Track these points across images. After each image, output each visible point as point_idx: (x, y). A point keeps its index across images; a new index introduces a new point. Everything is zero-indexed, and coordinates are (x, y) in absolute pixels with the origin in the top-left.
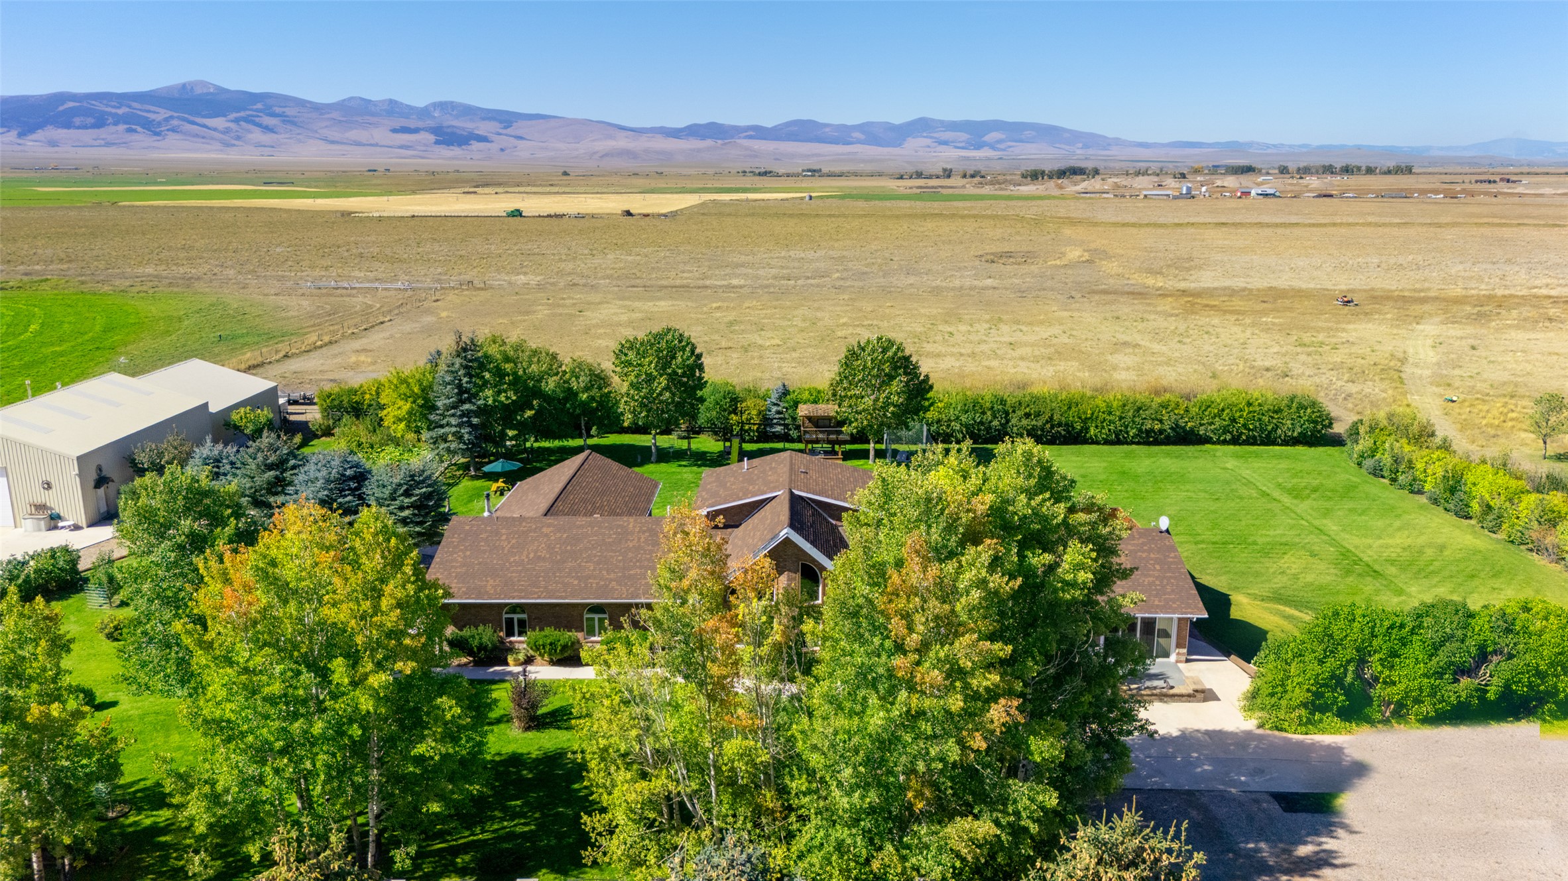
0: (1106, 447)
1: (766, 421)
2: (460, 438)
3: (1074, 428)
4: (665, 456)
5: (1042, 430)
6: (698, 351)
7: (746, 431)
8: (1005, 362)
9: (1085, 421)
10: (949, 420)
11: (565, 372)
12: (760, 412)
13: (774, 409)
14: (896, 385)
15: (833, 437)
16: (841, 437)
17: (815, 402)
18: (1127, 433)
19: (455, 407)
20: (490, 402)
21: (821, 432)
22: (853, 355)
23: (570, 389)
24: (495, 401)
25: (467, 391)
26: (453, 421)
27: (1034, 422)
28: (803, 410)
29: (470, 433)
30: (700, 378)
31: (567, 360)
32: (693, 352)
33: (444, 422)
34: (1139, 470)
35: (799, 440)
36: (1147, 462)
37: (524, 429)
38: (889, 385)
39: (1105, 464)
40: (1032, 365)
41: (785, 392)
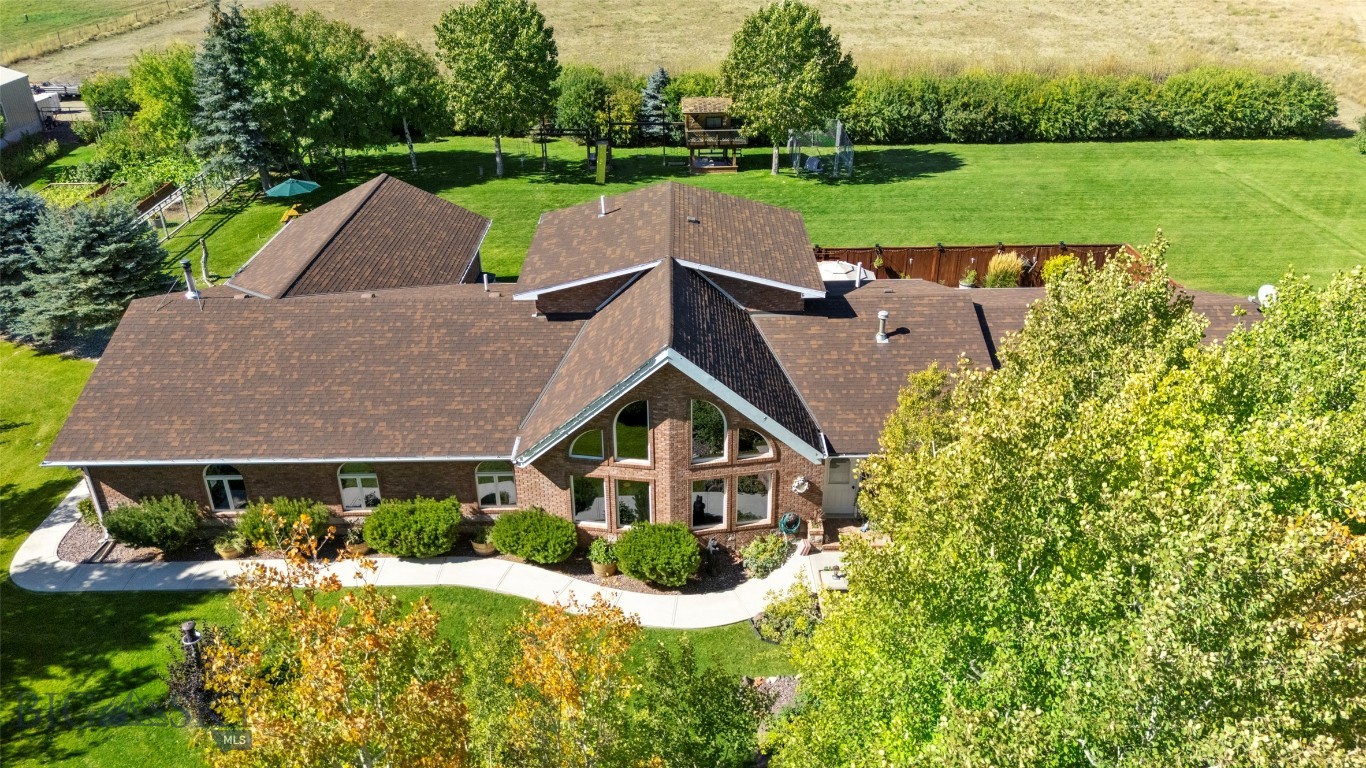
0: (1058, 146)
1: (642, 120)
2: (234, 148)
3: (1020, 122)
4: (514, 167)
5: (983, 125)
6: (546, 26)
7: (617, 133)
8: (913, 38)
9: (1035, 112)
10: (868, 115)
11: (373, 58)
12: (633, 108)
13: (651, 103)
14: (811, 70)
15: (726, 141)
16: (736, 140)
17: (703, 93)
18: (1085, 127)
19: (224, 107)
20: (269, 100)
21: (712, 134)
22: (753, 29)
23: (381, 80)
24: (276, 98)
25: (237, 85)
26: (223, 126)
27: (973, 116)
28: (687, 106)
29: (247, 142)
30: (553, 63)
31: (376, 40)
32: (540, 27)
33: (212, 127)
34: (1110, 177)
35: (683, 143)
36: (1116, 165)
37: (321, 135)
38: (800, 69)
39: (1064, 170)
40: (945, 42)
41: (665, 81)
